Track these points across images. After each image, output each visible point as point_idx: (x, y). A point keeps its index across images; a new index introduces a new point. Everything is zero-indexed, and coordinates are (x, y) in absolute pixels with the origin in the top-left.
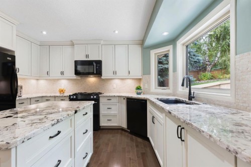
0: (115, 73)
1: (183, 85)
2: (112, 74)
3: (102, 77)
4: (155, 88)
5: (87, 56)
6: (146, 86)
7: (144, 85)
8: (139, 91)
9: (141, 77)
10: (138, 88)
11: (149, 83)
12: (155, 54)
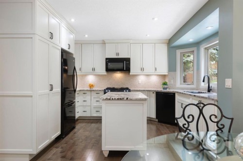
0: (142, 69)
1: (204, 81)
2: (140, 71)
3: (131, 74)
4: (181, 84)
5: (118, 54)
6: (172, 82)
7: (169, 81)
8: (165, 86)
9: (167, 74)
10: (165, 84)
11: (174, 79)
12: (181, 53)
